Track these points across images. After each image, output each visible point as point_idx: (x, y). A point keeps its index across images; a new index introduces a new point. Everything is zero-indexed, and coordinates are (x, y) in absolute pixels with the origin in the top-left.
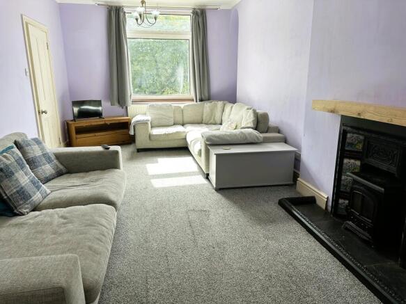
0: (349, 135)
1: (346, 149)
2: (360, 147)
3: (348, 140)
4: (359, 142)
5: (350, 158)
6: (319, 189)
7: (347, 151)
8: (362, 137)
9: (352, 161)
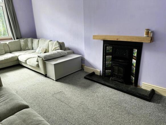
0: (107, 47)
1: (107, 52)
2: (111, 51)
3: (107, 49)
4: (111, 49)
5: (108, 55)
6: (95, 69)
7: (107, 53)
8: (111, 47)
9: (109, 56)
